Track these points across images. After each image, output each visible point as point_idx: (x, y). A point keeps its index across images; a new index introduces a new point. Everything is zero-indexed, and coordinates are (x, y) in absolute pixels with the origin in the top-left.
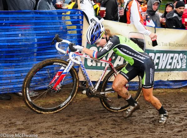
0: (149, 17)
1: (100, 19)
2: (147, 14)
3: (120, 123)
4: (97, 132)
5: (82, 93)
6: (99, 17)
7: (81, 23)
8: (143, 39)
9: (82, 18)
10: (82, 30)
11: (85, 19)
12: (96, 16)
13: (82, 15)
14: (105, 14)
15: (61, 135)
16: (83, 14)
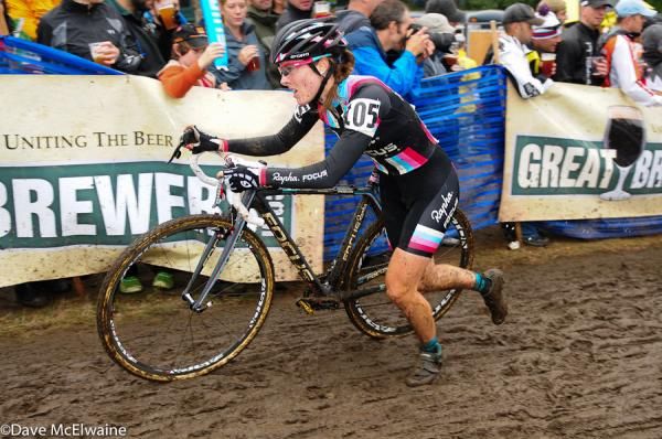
0: (650, 70)
1: (543, 81)
2: (646, 64)
3: (614, 315)
4: (568, 338)
5: (509, 249)
6: (540, 76)
7: (502, 95)
8: (640, 119)
9: (505, 84)
10: (505, 109)
11: (510, 86)
12: (534, 75)
13: (503, 76)
14: (554, 69)
15: (487, 344)
16: (506, 74)
